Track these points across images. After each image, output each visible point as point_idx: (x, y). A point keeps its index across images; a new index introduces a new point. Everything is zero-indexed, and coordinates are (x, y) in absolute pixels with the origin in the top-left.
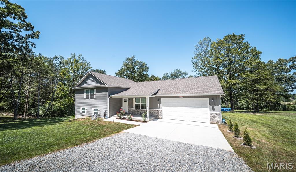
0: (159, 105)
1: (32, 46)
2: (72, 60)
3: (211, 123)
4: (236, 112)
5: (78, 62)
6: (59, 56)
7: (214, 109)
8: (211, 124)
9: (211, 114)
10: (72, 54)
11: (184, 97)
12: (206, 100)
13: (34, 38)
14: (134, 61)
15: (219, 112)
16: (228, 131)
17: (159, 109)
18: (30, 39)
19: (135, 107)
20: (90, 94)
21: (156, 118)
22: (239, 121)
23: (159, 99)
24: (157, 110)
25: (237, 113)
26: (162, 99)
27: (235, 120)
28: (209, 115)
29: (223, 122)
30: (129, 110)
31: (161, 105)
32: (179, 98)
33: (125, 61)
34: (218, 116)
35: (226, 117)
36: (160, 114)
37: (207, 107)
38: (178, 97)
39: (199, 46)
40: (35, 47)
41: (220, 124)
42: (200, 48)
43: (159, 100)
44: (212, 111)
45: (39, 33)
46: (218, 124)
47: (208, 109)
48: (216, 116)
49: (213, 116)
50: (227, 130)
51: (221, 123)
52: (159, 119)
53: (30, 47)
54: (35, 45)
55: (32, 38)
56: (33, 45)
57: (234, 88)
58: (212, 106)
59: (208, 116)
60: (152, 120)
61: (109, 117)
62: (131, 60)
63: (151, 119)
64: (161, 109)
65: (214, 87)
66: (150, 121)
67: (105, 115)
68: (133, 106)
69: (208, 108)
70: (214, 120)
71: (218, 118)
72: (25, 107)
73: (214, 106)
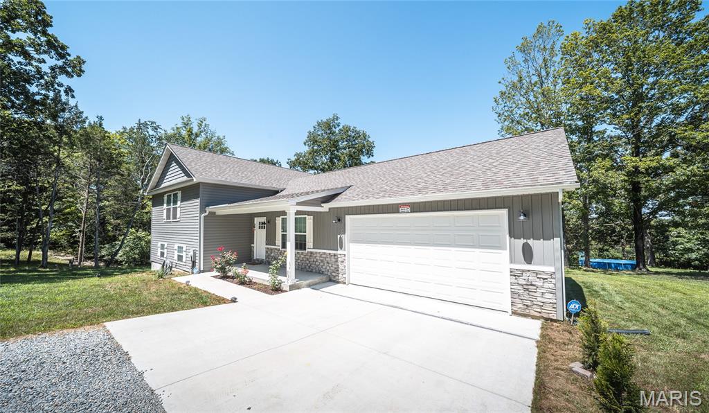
0: (339, 236)
1: (67, 94)
2: (184, 133)
3: (514, 313)
4: (657, 273)
5: (197, 135)
6: (148, 123)
7: (528, 255)
8: (515, 318)
9: (517, 273)
10: (183, 119)
11: (416, 208)
12: (498, 216)
13: (72, 76)
14: (338, 129)
15: (552, 269)
16: (577, 367)
17: (339, 252)
18: (62, 79)
19: (281, 245)
20: (172, 206)
21: (330, 280)
22: (663, 312)
23: (339, 217)
24: (335, 255)
25: (661, 276)
26: (348, 217)
27: (642, 306)
28: (507, 279)
29: (569, 315)
30: (267, 252)
31: (346, 238)
32: (398, 212)
33: (312, 130)
34: (546, 285)
35: (604, 289)
36: (340, 266)
37: (500, 247)
38: (393, 209)
39: (519, 57)
40: (73, 97)
41: (556, 321)
42: (523, 64)
43: (339, 220)
44: (521, 263)
45: (81, 62)
46: (546, 319)
47: (505, 254)
48: (539, 283)
49: (524, 282)
50: (574, 360)
51: (559, 314)
52: (338, 282)
53: (64, 98)
54: (73, 92)
55: (69, 75)
56: (69, 91)
57: (649, 189)
58: (522, 241)
59: (505, 283)
60: (309, 286)
61: (203, 272)
62: (328, 126)
63: (304, 283)
64: (345, 250)
65: (537, 163)
66: (292, 288)
67: (194, 263)
68: (276, 242)
69: (506, 249)
70: (529, 303)
71: (547, 295)
72: (79, 242)
73: (531, 242)
